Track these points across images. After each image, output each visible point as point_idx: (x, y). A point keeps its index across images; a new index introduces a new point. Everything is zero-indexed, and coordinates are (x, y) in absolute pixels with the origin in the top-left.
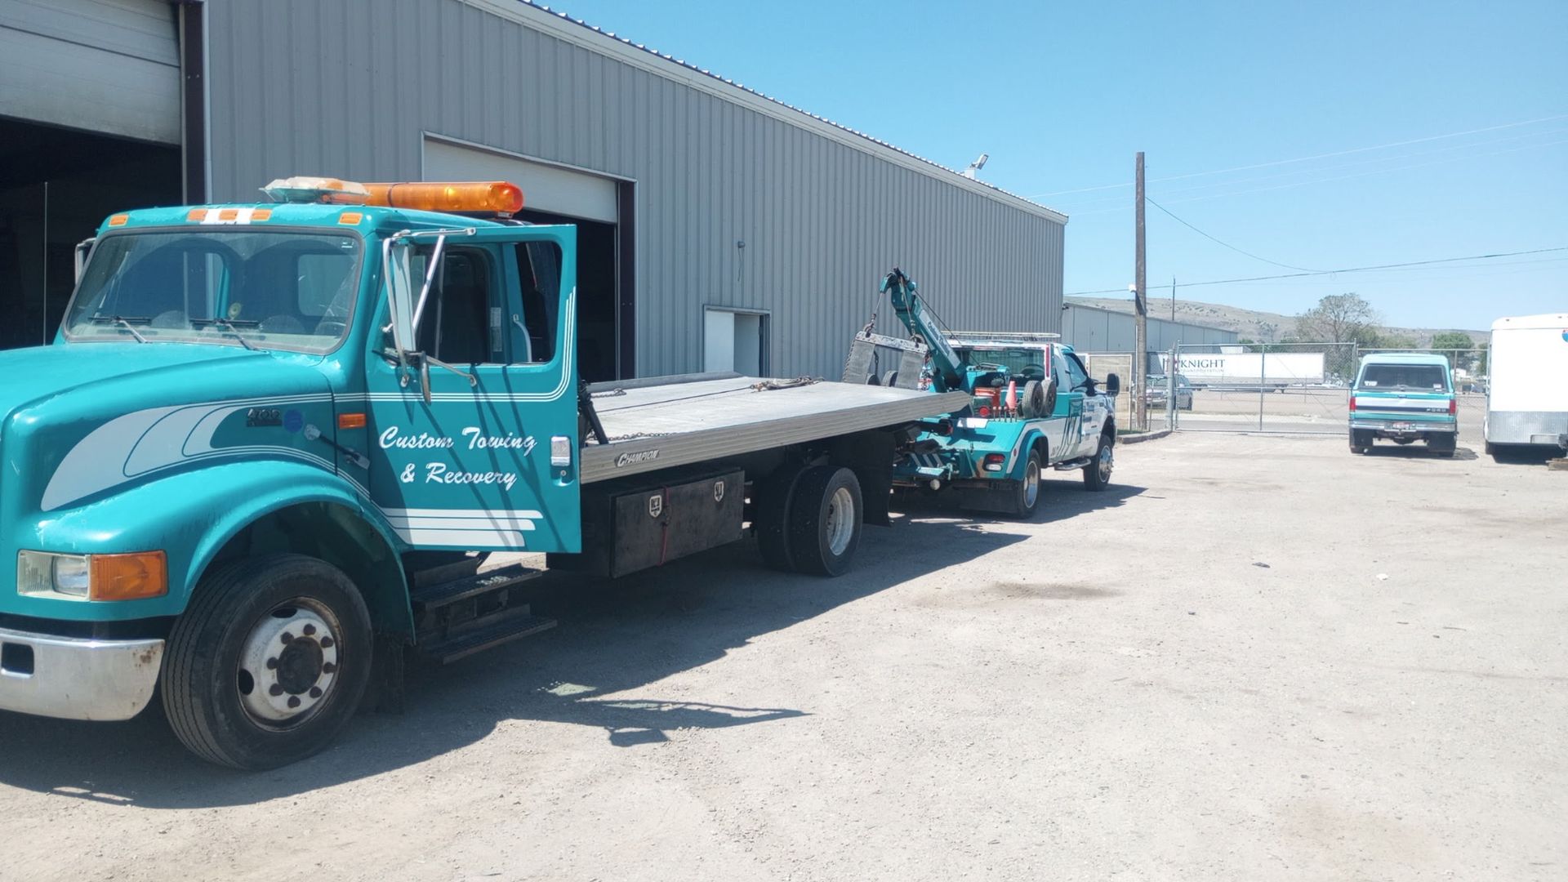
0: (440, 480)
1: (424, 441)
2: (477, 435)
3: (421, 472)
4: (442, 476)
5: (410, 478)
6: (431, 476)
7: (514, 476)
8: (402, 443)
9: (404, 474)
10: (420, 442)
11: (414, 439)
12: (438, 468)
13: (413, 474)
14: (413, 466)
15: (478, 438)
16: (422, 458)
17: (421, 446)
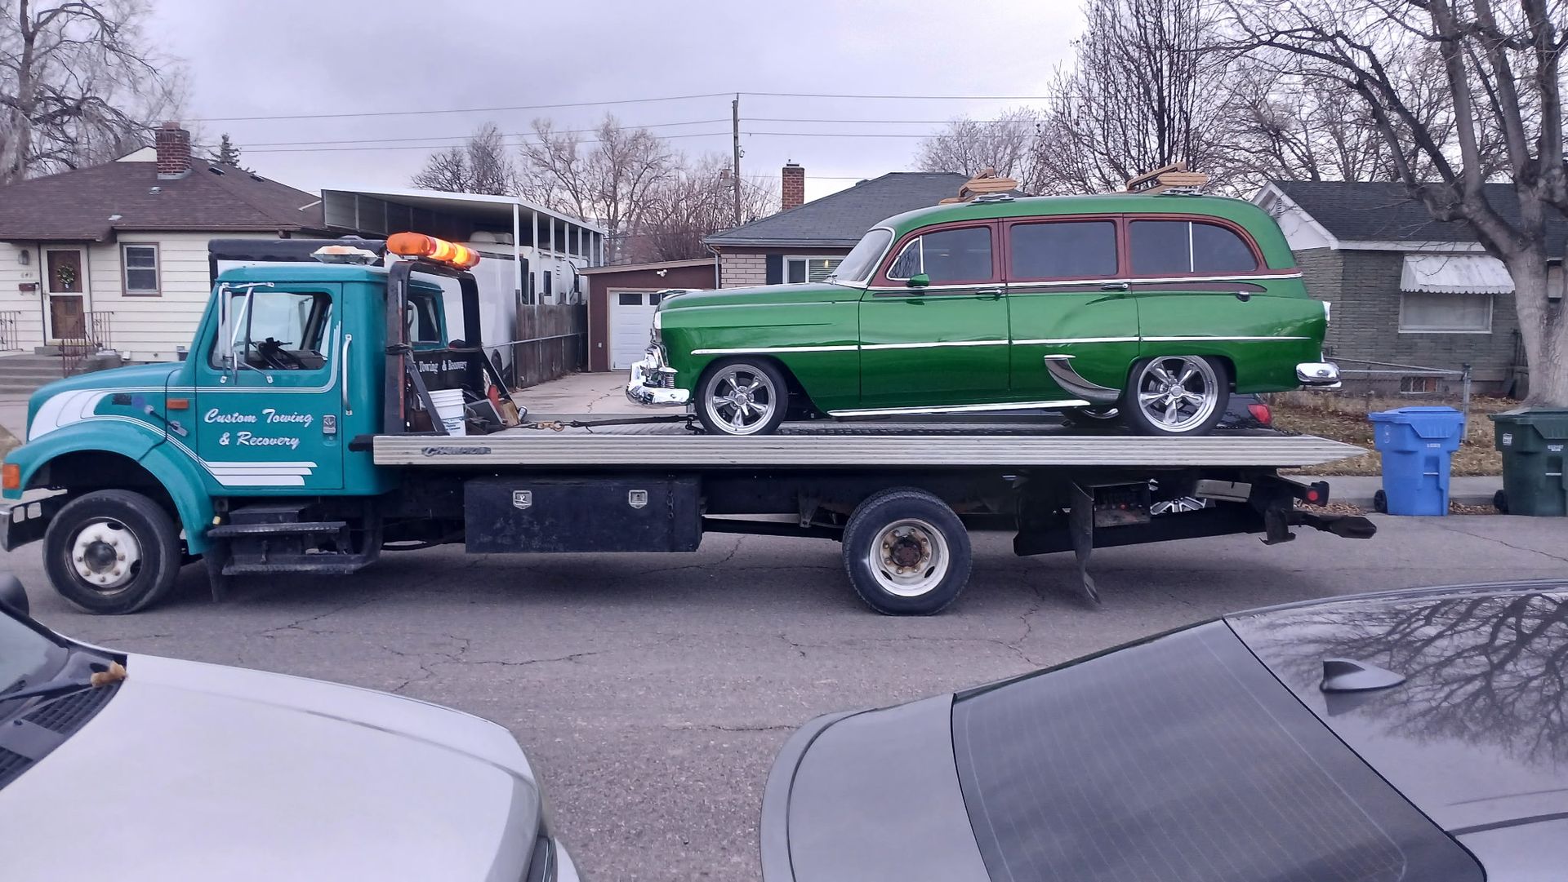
0: (247, 443)
1: (236, 418)
2: (273, 414)
3: (233, 438)
4: (248, 440)
5: (227, 442)
6: (240, 440)
7: (297, 440)
8: (220, 419)
9: (222, 439)
10: (234, 419)
11: (229, 416)
12: (247, 435)
13: (228, 440)
14: (229, 434)
15: (274, 415)
16: (234, 428)
17: (234, 421)
